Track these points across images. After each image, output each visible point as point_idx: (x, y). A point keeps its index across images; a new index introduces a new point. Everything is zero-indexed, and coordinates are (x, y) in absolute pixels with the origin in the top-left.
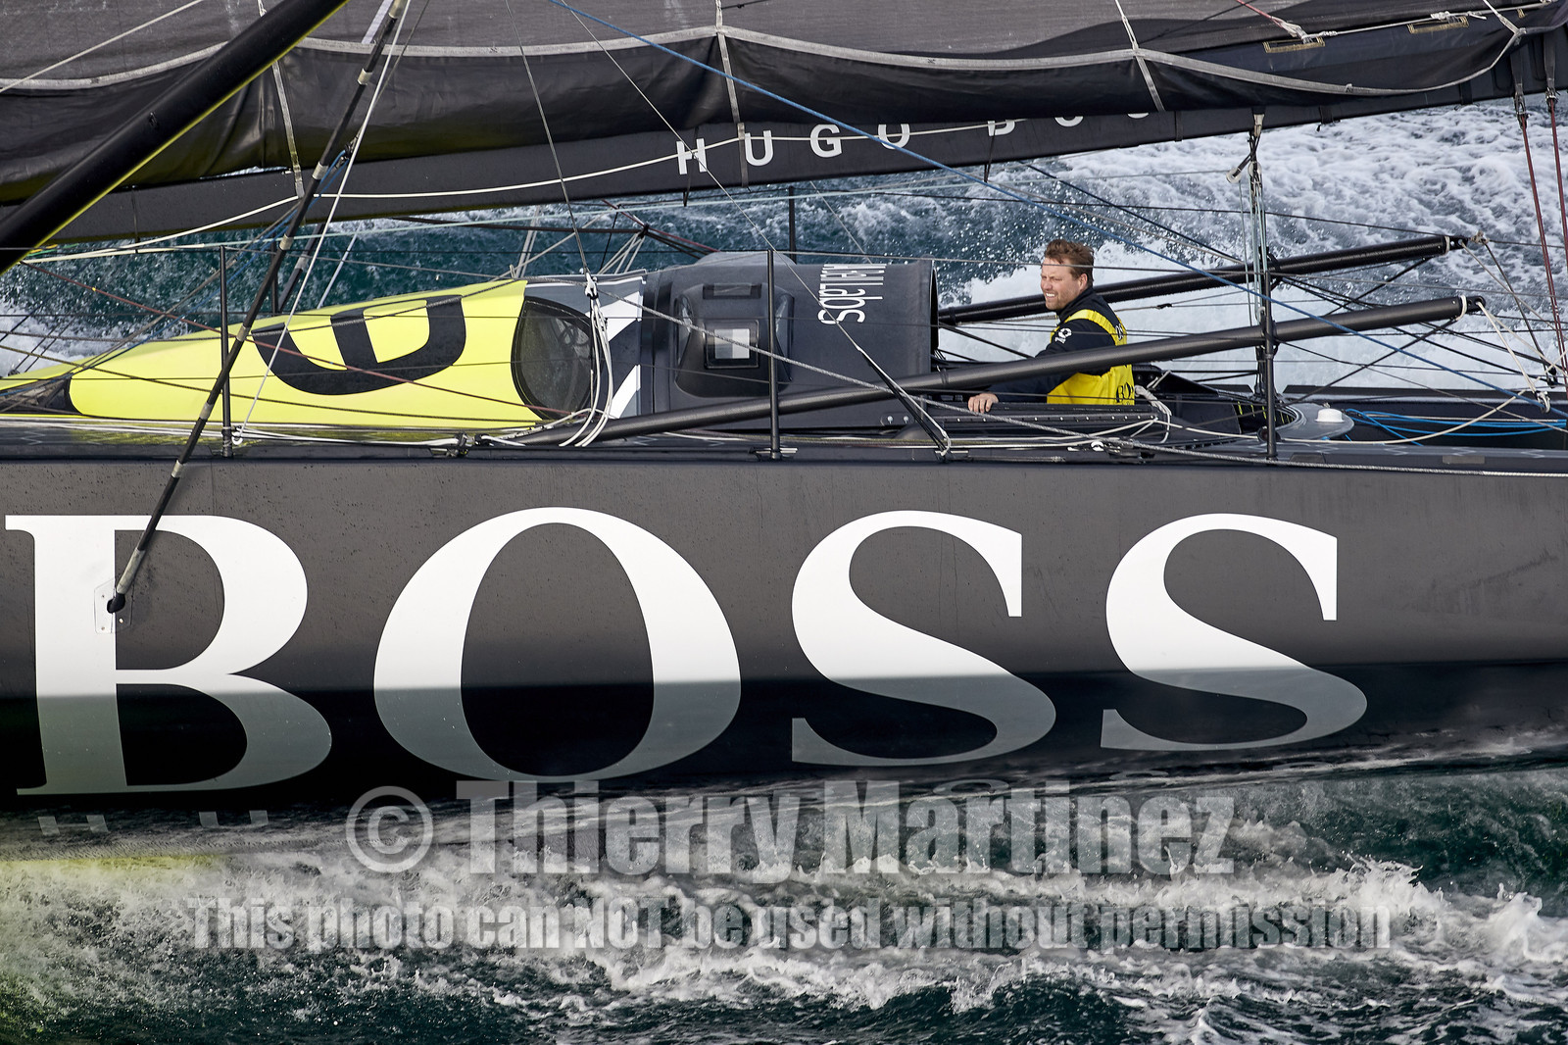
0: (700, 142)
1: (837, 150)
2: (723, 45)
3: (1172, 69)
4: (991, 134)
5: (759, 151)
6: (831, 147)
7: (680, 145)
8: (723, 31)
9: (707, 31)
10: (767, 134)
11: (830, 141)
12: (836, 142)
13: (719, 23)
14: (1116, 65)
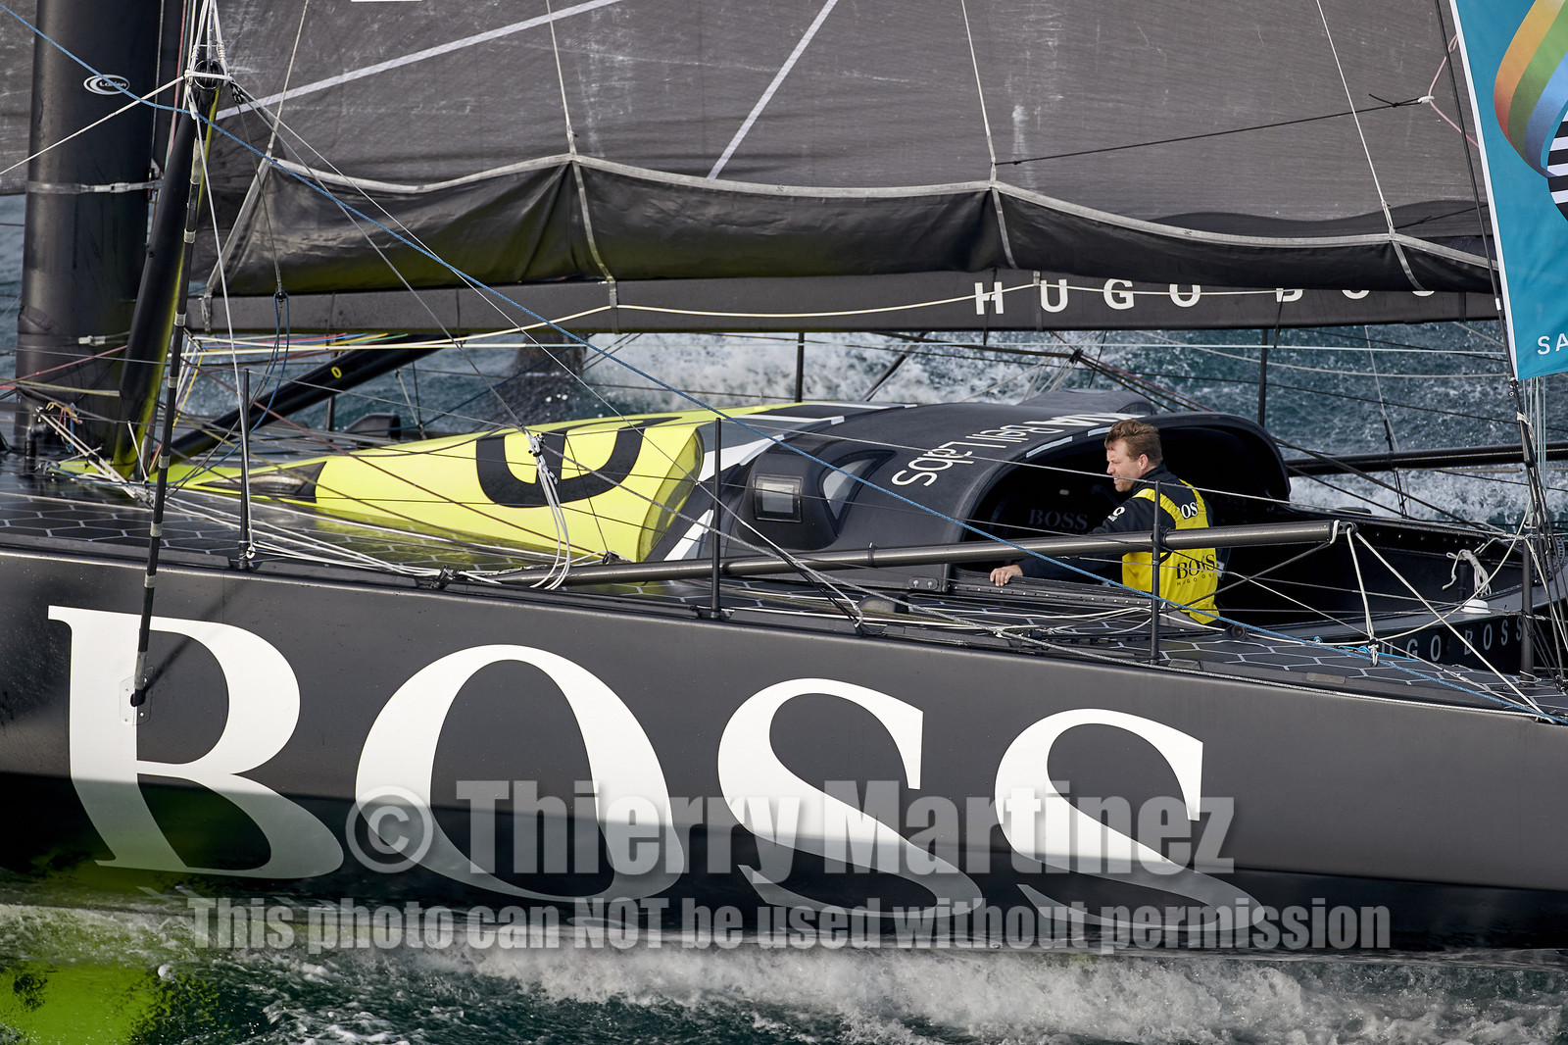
0: (998, 285)
1: (1130, 304)
2: (997, 199)
3: (1424, 255)
4: (1279, 300)
5: (1054, 298)
6: (1123, 300)
7: (979, 287)
8: (996, 186)
9: (981, 185)
10: (1063, 283)
11: (1123, 294)
12: (1129, 296)
13: (993, 178)
14: (1370, 248)
